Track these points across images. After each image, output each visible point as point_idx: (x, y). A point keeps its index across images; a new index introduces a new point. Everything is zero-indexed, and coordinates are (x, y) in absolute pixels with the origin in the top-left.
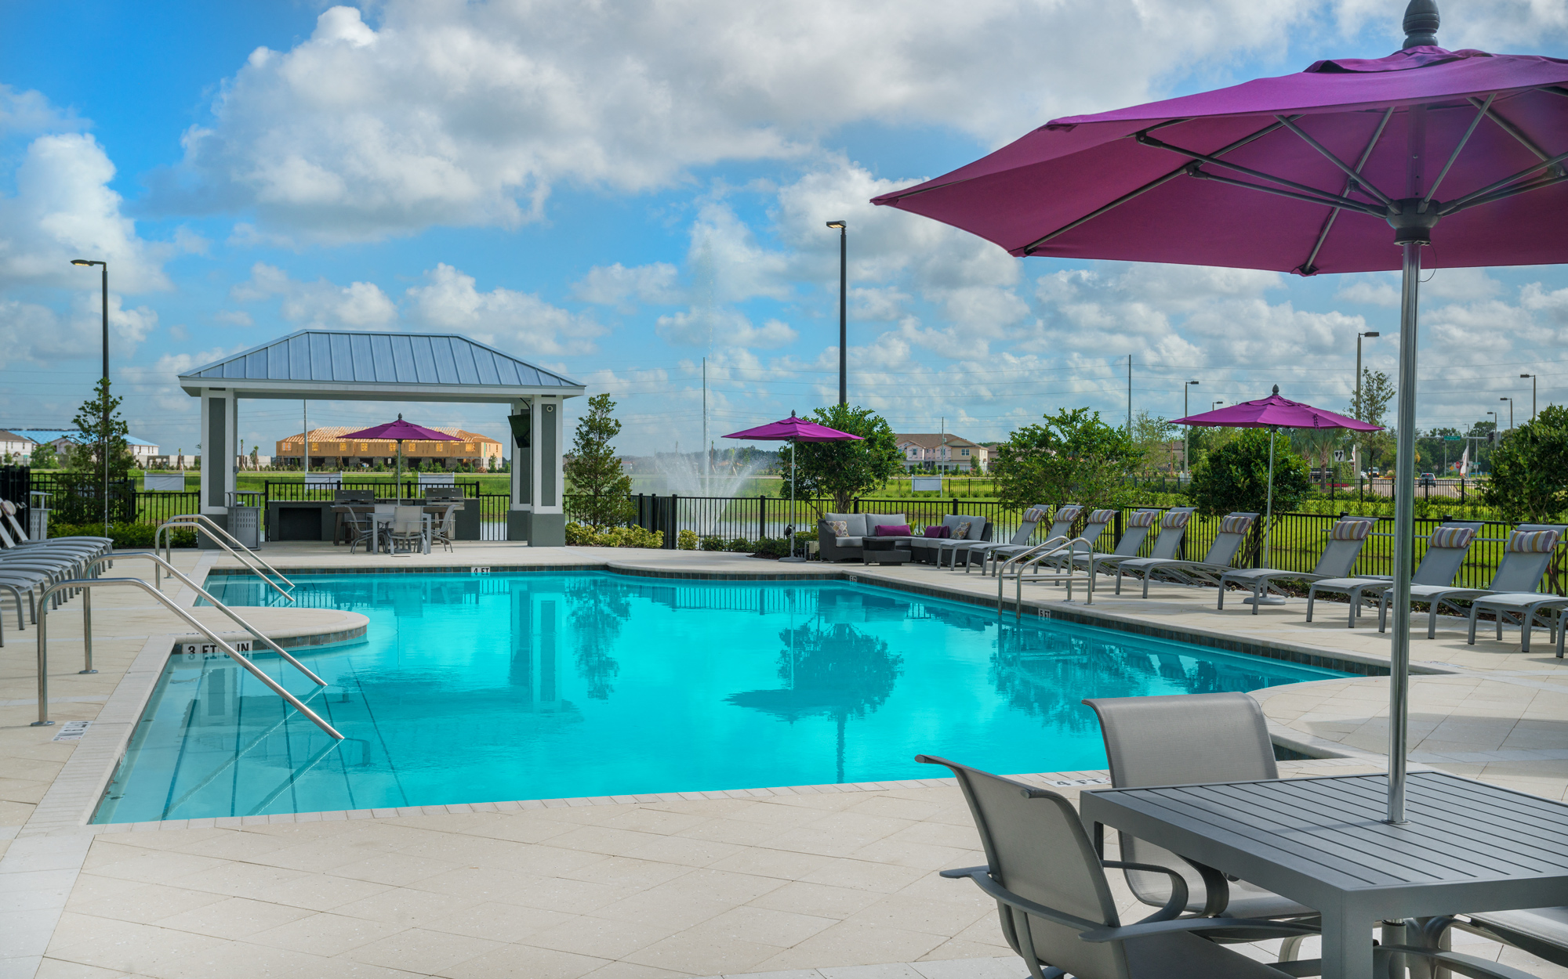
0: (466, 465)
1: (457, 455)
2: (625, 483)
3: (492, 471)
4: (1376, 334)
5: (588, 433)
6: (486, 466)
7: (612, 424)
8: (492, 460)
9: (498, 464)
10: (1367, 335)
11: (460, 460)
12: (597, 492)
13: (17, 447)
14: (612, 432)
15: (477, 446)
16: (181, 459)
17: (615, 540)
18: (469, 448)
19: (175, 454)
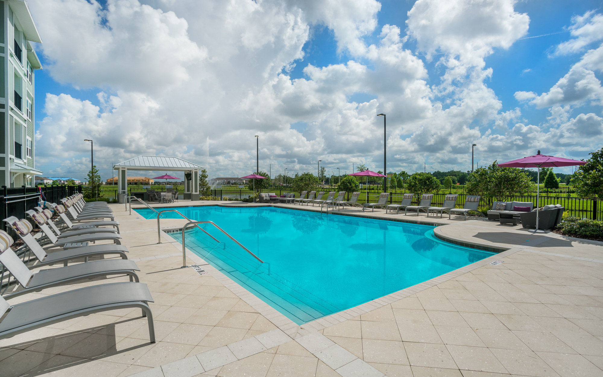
0: (147, 184)
1: (145, 182)
2: (209, 188)
3: (152, 185)
4: (321, 161)
5: (201, 177)
6: (150, 184)
7: (206, 176)
8: (152, 183)
9: (153, 183)
10: (320, 161)
11: (145, 183)
12: (203, 190)
13: (49, 181)
14: (206, 177)
15: (149, 180)
16: (86, 183)
17: (210, 199)
18: (147, 181)
19: (84, 182)
